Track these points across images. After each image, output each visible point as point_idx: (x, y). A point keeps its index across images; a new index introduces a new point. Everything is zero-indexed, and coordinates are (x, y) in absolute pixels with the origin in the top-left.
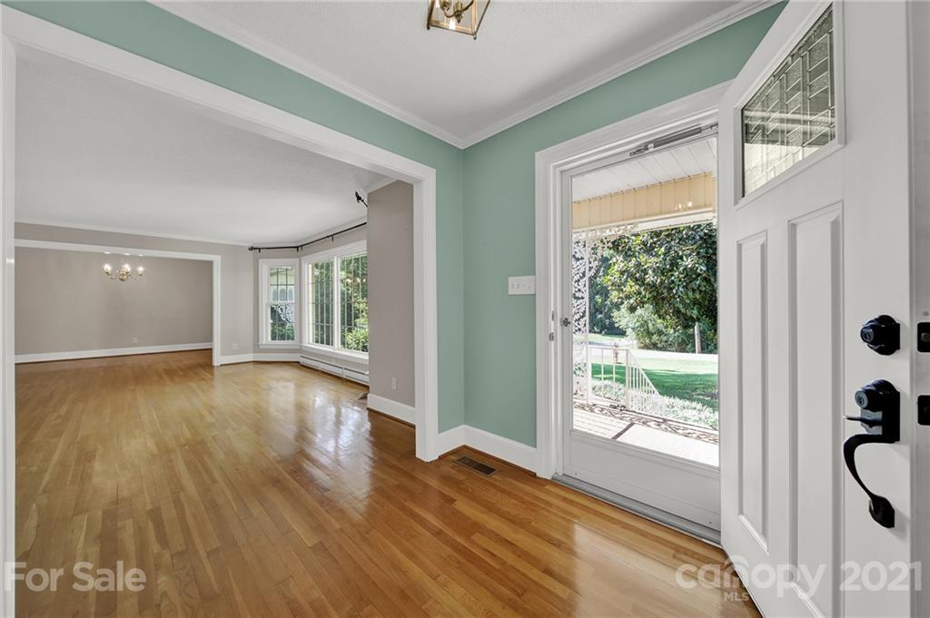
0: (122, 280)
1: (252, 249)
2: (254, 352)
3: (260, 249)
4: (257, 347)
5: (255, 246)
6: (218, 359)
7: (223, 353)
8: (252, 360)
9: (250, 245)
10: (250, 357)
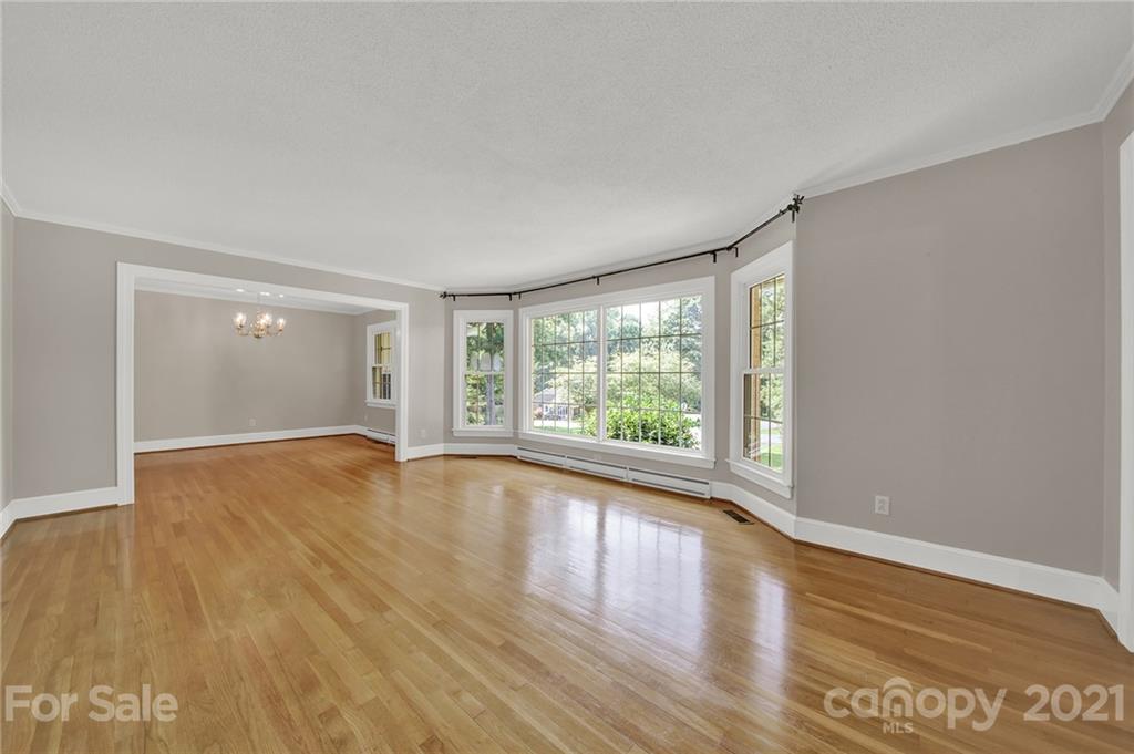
0: (258, 337)
1: (445, 295)
2: (445, 442)
3: (454, 296)
4: (449, 434)
5: (448, 292)
6: (405, 453)
7: (411, 444)
8: (442, 453)
9: (442, 290)
10: (439, 449)
